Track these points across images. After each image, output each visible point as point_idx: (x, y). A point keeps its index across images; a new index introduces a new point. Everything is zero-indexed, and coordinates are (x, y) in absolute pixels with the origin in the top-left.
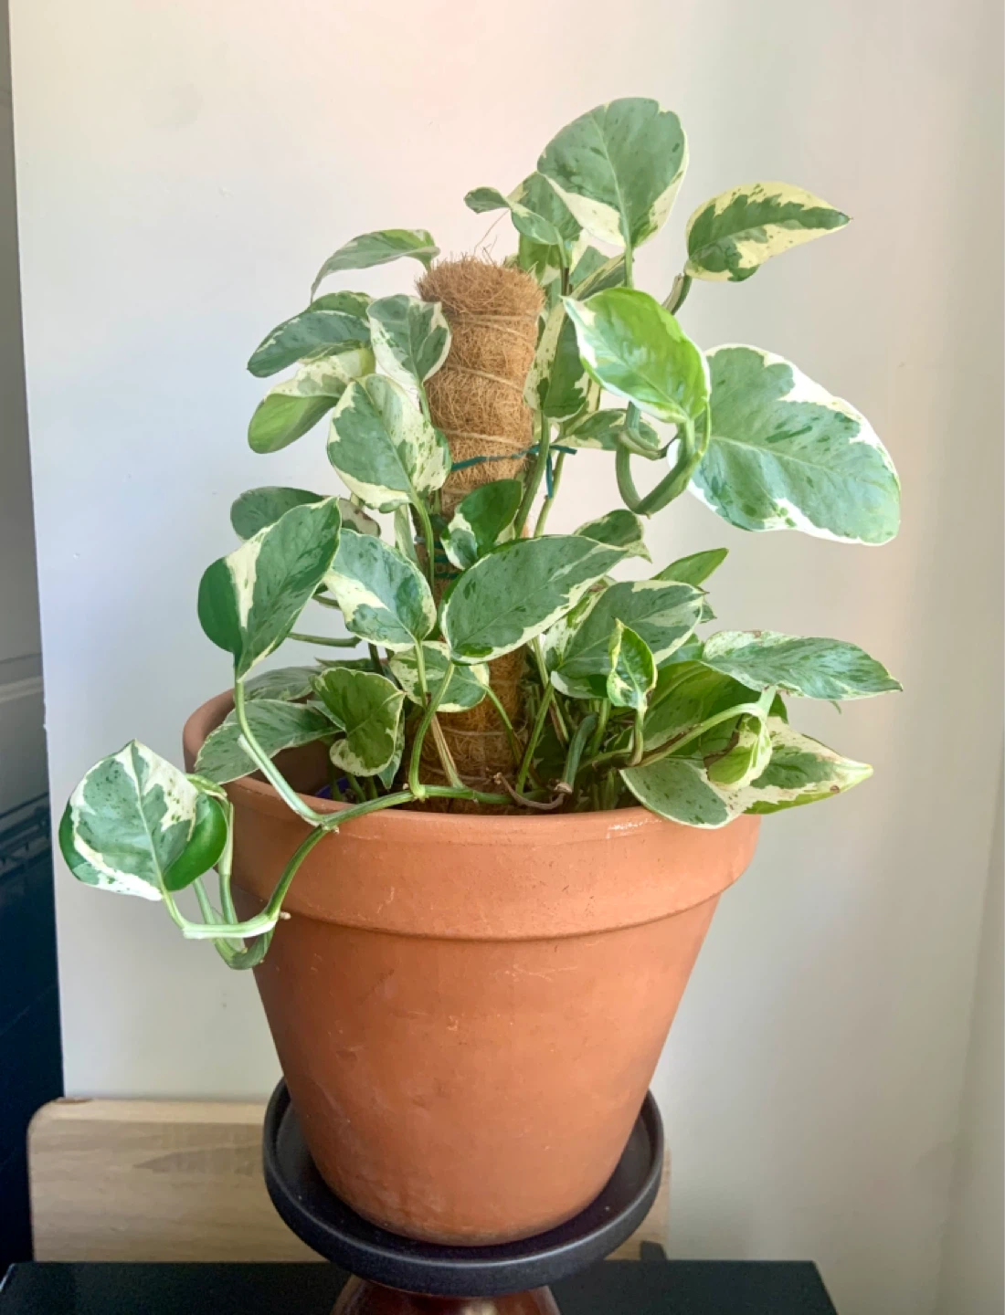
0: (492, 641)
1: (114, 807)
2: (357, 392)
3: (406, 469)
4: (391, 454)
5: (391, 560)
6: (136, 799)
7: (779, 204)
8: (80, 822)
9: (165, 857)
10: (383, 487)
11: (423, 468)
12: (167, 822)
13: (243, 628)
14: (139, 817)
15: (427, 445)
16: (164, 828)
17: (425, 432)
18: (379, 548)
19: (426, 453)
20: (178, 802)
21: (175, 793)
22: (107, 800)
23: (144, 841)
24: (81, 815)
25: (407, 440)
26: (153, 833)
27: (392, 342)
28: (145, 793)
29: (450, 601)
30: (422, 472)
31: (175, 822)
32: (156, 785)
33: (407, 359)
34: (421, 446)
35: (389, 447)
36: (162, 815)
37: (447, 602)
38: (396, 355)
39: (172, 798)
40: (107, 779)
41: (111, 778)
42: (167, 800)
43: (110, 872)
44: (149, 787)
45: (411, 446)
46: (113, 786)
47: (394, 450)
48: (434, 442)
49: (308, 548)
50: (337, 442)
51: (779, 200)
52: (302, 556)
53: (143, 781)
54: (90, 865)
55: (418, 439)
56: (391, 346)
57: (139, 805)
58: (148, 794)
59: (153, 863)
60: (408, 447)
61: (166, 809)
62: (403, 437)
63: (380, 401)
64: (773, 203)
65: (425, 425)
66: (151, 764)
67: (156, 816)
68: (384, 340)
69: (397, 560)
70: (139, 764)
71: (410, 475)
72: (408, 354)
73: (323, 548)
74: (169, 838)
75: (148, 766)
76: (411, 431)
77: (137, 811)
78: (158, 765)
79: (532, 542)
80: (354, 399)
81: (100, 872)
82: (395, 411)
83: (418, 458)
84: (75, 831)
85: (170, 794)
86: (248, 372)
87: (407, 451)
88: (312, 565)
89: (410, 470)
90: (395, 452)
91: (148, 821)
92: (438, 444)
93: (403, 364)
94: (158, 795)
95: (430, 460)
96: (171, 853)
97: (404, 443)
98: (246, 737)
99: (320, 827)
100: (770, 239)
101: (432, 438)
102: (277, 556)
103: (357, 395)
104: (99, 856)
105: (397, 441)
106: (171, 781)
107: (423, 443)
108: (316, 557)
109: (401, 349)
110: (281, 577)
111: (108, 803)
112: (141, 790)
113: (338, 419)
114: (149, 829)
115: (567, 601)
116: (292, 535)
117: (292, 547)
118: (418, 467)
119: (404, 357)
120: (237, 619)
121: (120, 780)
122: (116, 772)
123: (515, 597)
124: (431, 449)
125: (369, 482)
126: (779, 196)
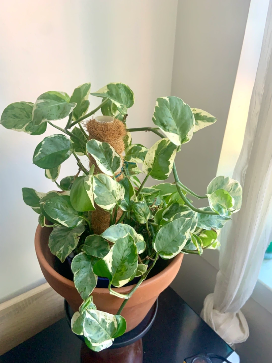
0: (171, 251)
1: (94, 330)
2: (96, 180)
3: (114, 197)
4: (111, 195)
5: (125, 228)
6: (99, 325)
7: (201, 115)
8: (91, 340)
9: (110, 333)
10: (111, 204)
11: (118, 195)
12: (107, 325)
13: (111, 272)
14: (101, 328)
15: (119, 189)
16: (107, 327)
17: (118, 186)
18: (122, 226)
19: (118, 191)
20: (109, 320)
21: (108, 318)
22: (92, 329)
23: (105, 332)
24: (90, 338)
25: (114, 189)
26: (106, 330)
27: (101, 162)
28: (100, 322)
29: (155, 242)
30: (118, 196)
31: (109, 324)
32: (102, 319)
33: (108, 166)
34: (117, 190)
35: (109, 193)
36: (106, 324)
37: (154, 243)
38: (104, 166)
39: (107, 320)
40: (89, 325)
41: (90, 324)
42: (106, 321)
43: (101, 344)
44: (100, 320)
45: (115, 191)
46: (92, 325)
47: (111, 193)
48: (120, 188)
49: (126, 248)
50: (97, 198)
51: (201, 114)
52: (125, 251)
53: (97, 319)
54: (97, 346)
55: (116, 188)
56: (102, 163)
57: (100, 326)
58: (101, 322)
59: (108, 335)
60: (114, 191)
61: (107, 323)
62: (112, 189)
63: (105, 182)
64: (200, 115)
65: (117, 184)
66: (96, 313)
67: (105, 325)
68: (99, 162)
69: (126, 227)
70: (92, 315)
71: (115, 198)
72: (107, 165)
73: (131, 247)
74: (109, 328)
75: (96, 315)
76: (114, 187)
77: (100, 327)
78: (98, 314)
79: (172, 223)
80: (96, 182)
81: (99, 346)
82: (110, 184)
83: (117, 193)
84: (91, 343)
85: (106, 319)
86: (34, 164)
87: (114, 192)
88: (129, 253)
89: (115, 196)
90: (111, 194)
91: (103, 328)
92: (122, 188)
93: (107, 168)
94: (103, 321)
95: (120, 192)
96: (111, 331)
97: (113, 191)
98: (112, 292)
99: (129, 298)
100: (199, 125)
101: (120, 187)
102: (118, 253)
103: (96, 181)
104: (98, 343)
105: (111, 191)
106: (105, 316)
107: (118, 189)
108: (129, 250)
109: (105, 164)
110: (120, 258)
111: (93, 330)
112: (98, 322)
113: (95, 191)
114: (104, 329)
115: (186, 237)
116: (121, 247)
117: (121, 249)
118: (117, 195)
119: (107, 166)
120: (109, 271)
121: (93, 323)
122: (90, 321)
123: (172, 237)
124: (120, 189)
125: (107, 204)
126: (201, 113)
